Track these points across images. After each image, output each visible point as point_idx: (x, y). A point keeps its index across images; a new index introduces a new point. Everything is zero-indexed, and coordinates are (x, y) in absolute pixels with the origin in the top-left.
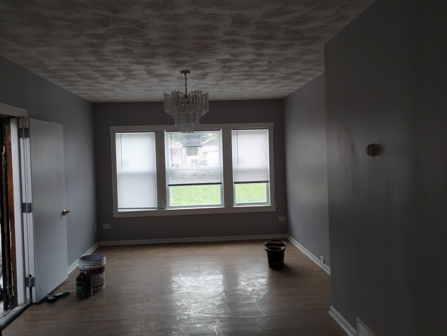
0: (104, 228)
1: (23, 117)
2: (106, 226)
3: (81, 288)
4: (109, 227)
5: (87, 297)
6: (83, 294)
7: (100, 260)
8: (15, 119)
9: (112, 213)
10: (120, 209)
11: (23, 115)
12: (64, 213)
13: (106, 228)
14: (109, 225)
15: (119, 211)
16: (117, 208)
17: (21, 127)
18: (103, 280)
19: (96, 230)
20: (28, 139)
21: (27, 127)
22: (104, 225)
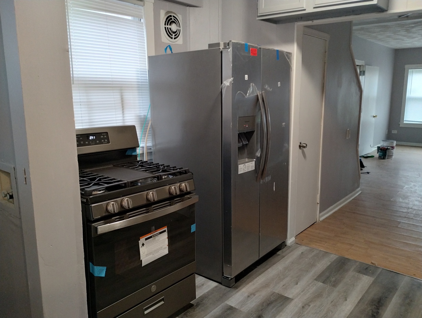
0: (393, 133)
1: (363, 65)
2: (394, 132)
3: (381, 154)
4: (396, 133)
5: (384, 159)
6: (382, 157)
7: (393, 142)
8: (359, 67)
9: (399, 123)
10: (405, 121)
11: (363, 64)
12: (374, 116)
13: (394, 133)
14: (396, 131)
15: (405, 122)
16: (403, 121)
17: (361, 70)
18: (393, 153)
19: (387, 133)
20: (364, 76)
21: (364, 70)
22: (393, 131)
